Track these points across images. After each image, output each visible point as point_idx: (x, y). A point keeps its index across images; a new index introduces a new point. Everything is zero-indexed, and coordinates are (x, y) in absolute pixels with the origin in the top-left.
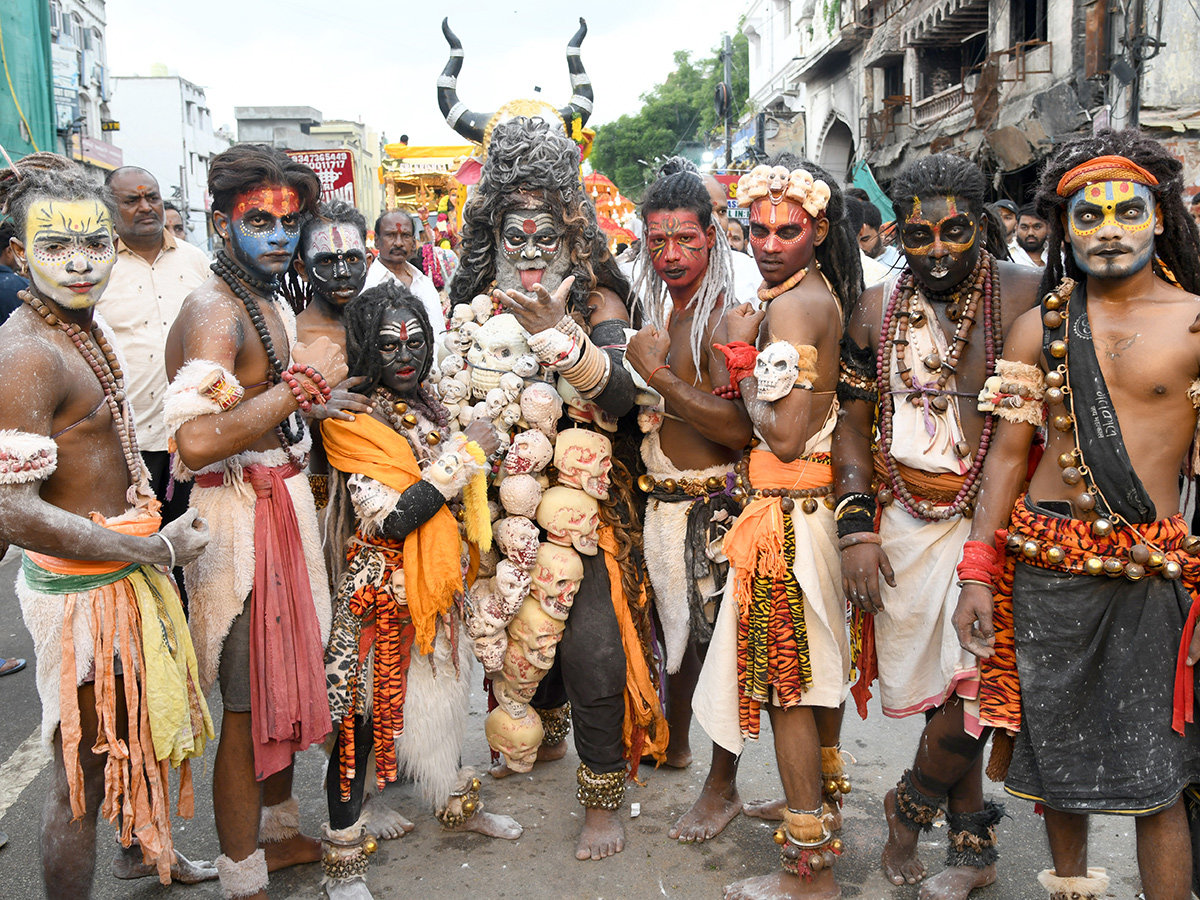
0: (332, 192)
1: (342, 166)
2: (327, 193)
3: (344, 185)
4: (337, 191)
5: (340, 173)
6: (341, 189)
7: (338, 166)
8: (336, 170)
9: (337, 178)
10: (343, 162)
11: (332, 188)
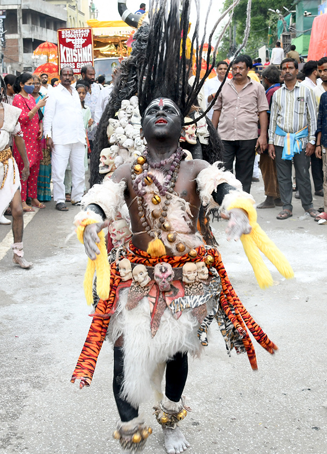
0: (81, 49)
1: (87, 36)
2: (78, 50)
3: (87, 46)
4: (83, 48)
5: (86, 40)
6: (86, 47)
7: (85, 36)
8: (84, 38)
9: (84, 42)
10: (87, 34)
11: (81, 47)
